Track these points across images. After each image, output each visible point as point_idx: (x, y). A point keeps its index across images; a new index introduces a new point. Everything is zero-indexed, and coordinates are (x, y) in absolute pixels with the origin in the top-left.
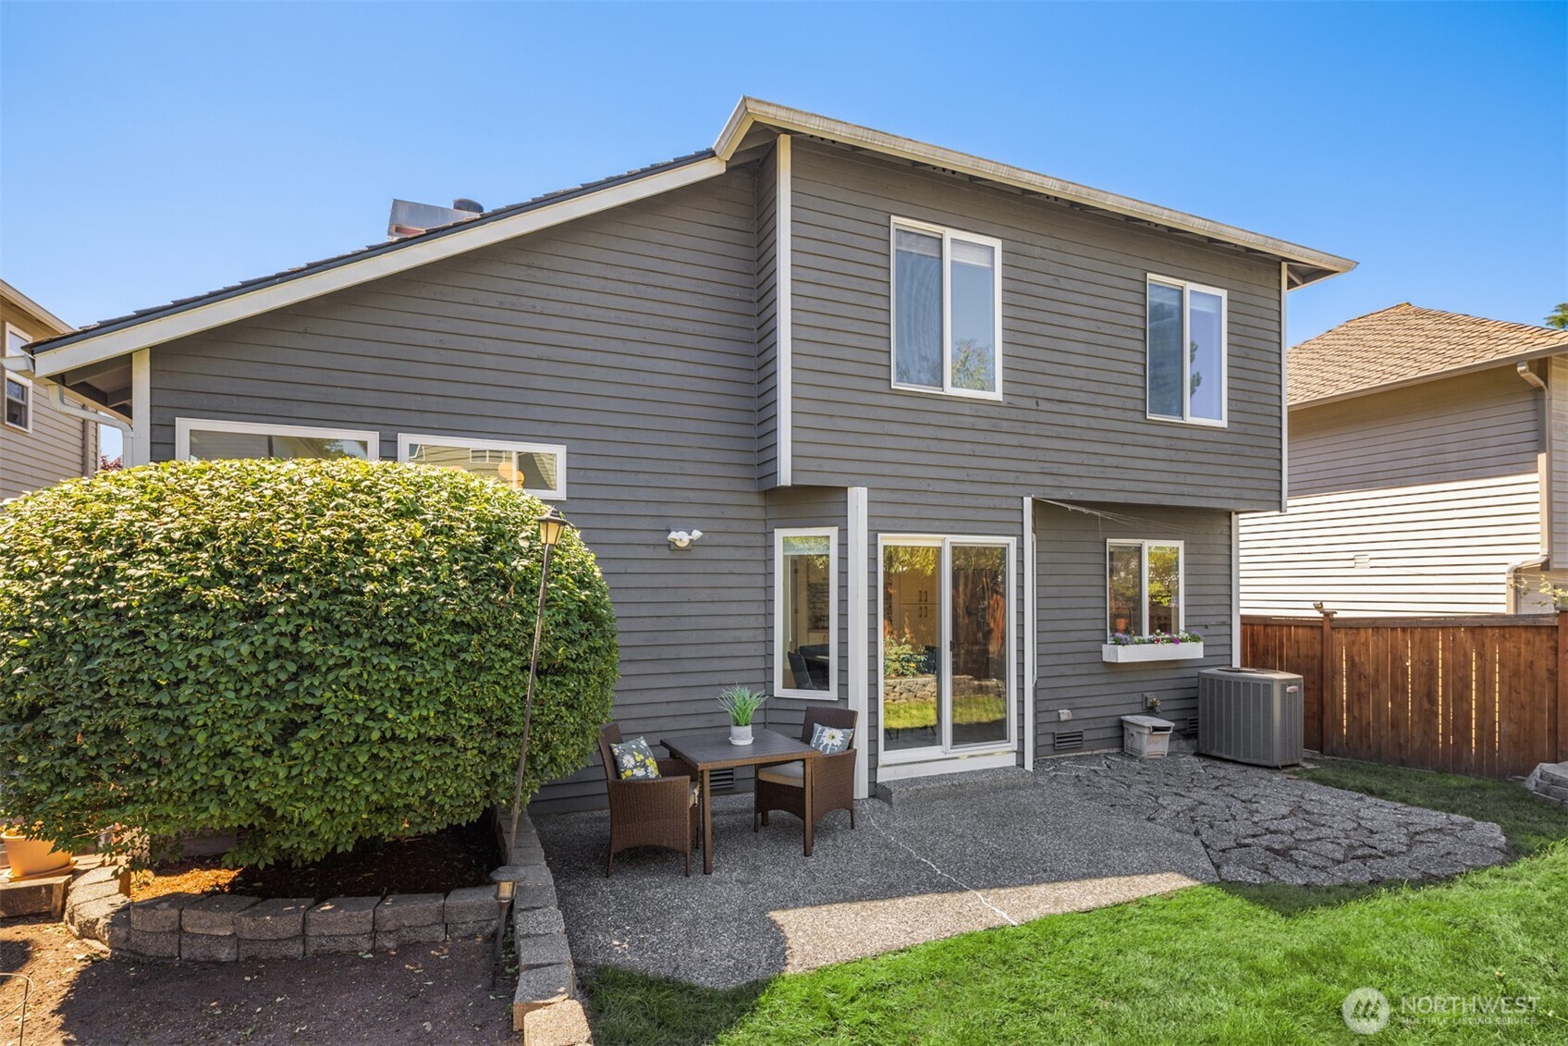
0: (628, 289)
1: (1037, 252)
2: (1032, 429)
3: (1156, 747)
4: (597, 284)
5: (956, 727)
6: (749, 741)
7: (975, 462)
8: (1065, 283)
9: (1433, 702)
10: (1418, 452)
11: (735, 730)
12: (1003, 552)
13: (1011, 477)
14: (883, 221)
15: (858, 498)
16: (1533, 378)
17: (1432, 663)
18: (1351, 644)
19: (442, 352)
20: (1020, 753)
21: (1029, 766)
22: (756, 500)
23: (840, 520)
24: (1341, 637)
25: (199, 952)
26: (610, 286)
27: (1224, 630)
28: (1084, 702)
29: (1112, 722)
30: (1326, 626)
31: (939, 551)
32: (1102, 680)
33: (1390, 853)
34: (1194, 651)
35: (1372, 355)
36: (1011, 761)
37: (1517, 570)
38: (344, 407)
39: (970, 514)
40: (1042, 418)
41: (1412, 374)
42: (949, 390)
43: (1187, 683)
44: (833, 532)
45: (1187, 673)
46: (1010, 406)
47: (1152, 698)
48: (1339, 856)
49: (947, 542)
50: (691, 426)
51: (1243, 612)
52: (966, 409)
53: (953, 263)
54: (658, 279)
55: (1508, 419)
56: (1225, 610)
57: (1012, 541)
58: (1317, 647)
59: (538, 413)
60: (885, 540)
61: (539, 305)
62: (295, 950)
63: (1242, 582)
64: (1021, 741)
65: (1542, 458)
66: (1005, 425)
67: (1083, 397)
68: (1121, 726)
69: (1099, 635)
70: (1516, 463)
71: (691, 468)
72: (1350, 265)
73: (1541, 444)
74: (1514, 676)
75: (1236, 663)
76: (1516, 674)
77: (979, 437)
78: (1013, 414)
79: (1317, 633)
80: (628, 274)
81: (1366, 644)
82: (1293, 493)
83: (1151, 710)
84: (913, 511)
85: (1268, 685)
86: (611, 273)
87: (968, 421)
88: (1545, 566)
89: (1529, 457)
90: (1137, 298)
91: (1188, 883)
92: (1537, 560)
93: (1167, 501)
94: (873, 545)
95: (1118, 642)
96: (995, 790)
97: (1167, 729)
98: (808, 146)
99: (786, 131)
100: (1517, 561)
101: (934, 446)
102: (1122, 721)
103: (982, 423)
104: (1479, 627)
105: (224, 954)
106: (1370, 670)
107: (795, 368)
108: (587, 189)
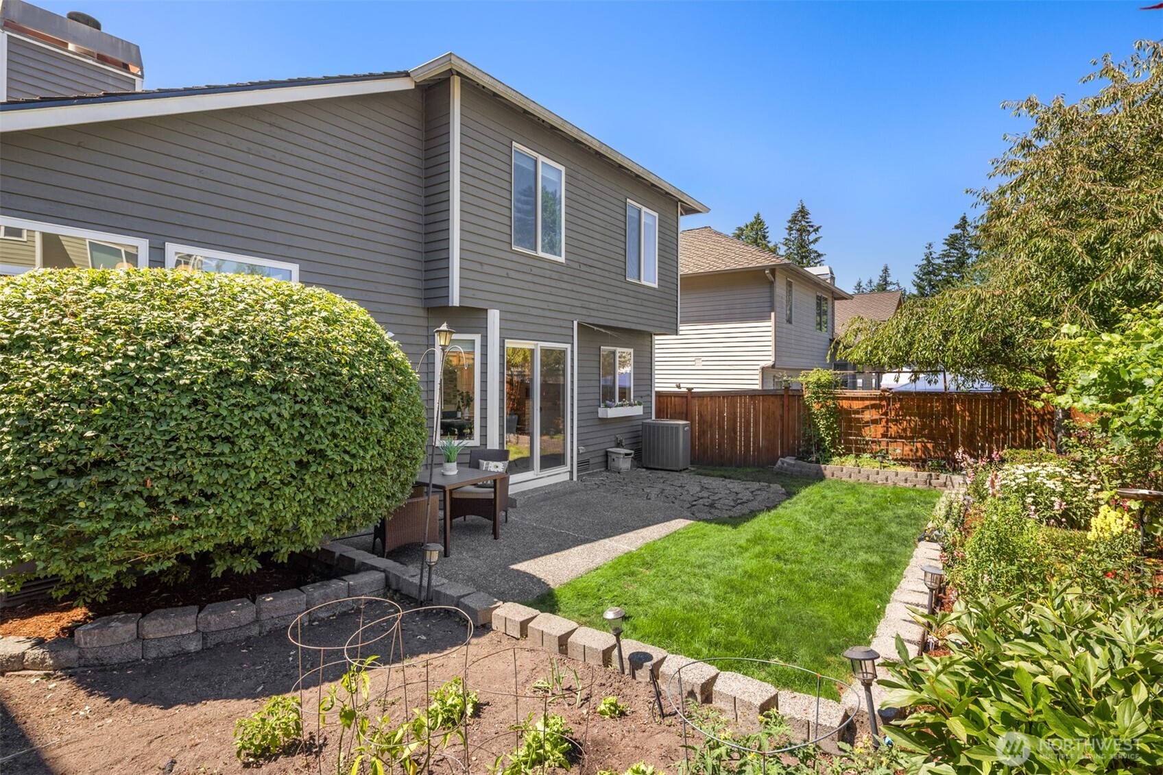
0: (342, 155)
1: (580, 177)
2: (578, 281)
3: (625, 464)
4: (321, 147)
5: (542, 458)
6: (455, 472)
7: (551, 298)
8: (592, 198)
9: (735, 433)
10: (723, 307)
11: (448, 465)
12: (564, 352)
13: (567, 309)
14: (509, 144)
15: (494, 316)
16: (770, 276)
17: (735, 413)
18: (700, 406)
19: (201, 180)
20: (571, 472)
21: (575, 479)
22: (422, 313)
23: (483, 330)
24: (696, 402)
25: (167, 650)
26: (329, 150)
27: (649, 399)
28: (590, 442)
29: (602, 453)
30: (690, 396)
31: (532, 351)
32: (598, 428)
33: (748, 500)
34: (638, 411)
35: (701, 254)
36: (566, 477)
37: (763, 369)
38: (114, 215)
39: (548, 329)
40: (582, 275)
41: (723, 267)
42: (541, 254)
43: (634, 429)
44: (477, 338)
45: (635, 423)
46: (567, 266)
47: (620, 438)
48: (732, 504)
49: (538, 346)
50: (382, 259)
51: (657, 389)
52: (546, 266)
53: (542, 176)
54: (363, 152)
55: (757, 294)
56: (649, 388)
57: (568, 346)
58: (685, 407)
59: (279, 238)
60: (510, 344)
61: (278, 156)
62: (255, 631)
63: (656, 372)
64: (572, 465)
65: (773, 314)
66: (566, 278)
67: (600, 265)
68: (607, 454)
69: (597, 403)
70: (763, 317)
71: (382, 288)
72: (708, 210)
73: (772, 309)
74: (767, 418)
75: (653, 418)
76: (768, 418)
77: (553, 283)
78: (569, 271)
79: (684, 400)
80: (341, 144)
81: (707, 405)
82: (681, 322)
83: (619, 445)
84: (521, 326)
85: (677, 427)
86: (328, 140)
87: (548, 273)
88: (773, 366)
89: (767, 314)
90: (622, 211)
91: (688, 522)
92: (770, 363)
93: (633, 327)
94: (502, 347)
95: (607, 406)
96: (565, 494)
97: (630, 454)
98: (474, 89)
99: (459, 74)
100: (763, 364)
101: (532, 287)
102: (607, 452)
103: (555, 275)
104: (753, 395)
105: (193, 646)
106: (709, 418)
107: (462, 230)
108: (327, 80)
